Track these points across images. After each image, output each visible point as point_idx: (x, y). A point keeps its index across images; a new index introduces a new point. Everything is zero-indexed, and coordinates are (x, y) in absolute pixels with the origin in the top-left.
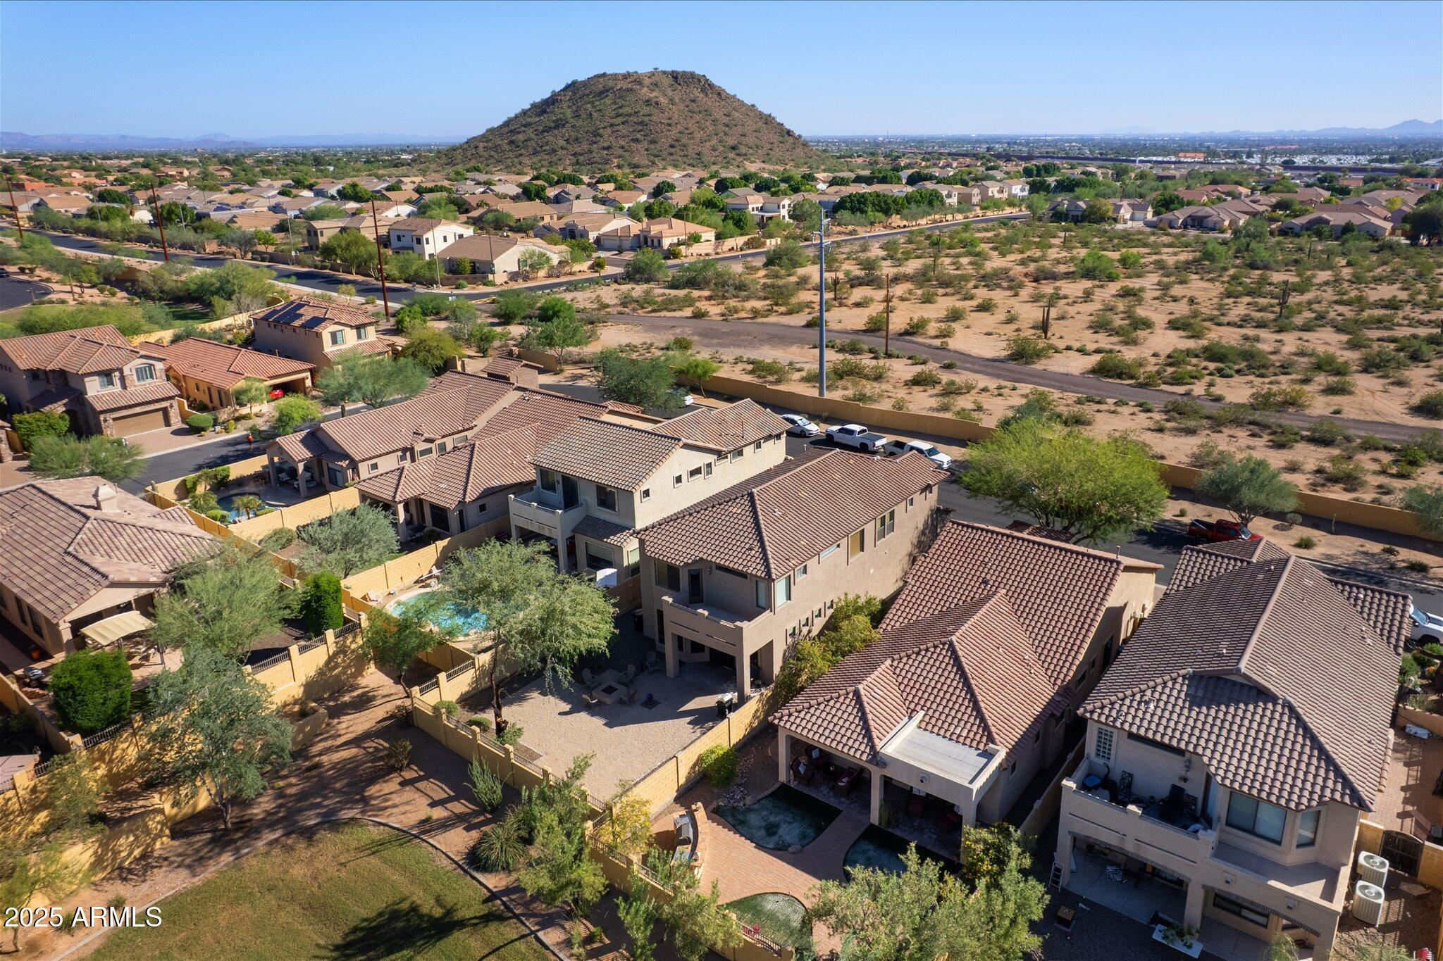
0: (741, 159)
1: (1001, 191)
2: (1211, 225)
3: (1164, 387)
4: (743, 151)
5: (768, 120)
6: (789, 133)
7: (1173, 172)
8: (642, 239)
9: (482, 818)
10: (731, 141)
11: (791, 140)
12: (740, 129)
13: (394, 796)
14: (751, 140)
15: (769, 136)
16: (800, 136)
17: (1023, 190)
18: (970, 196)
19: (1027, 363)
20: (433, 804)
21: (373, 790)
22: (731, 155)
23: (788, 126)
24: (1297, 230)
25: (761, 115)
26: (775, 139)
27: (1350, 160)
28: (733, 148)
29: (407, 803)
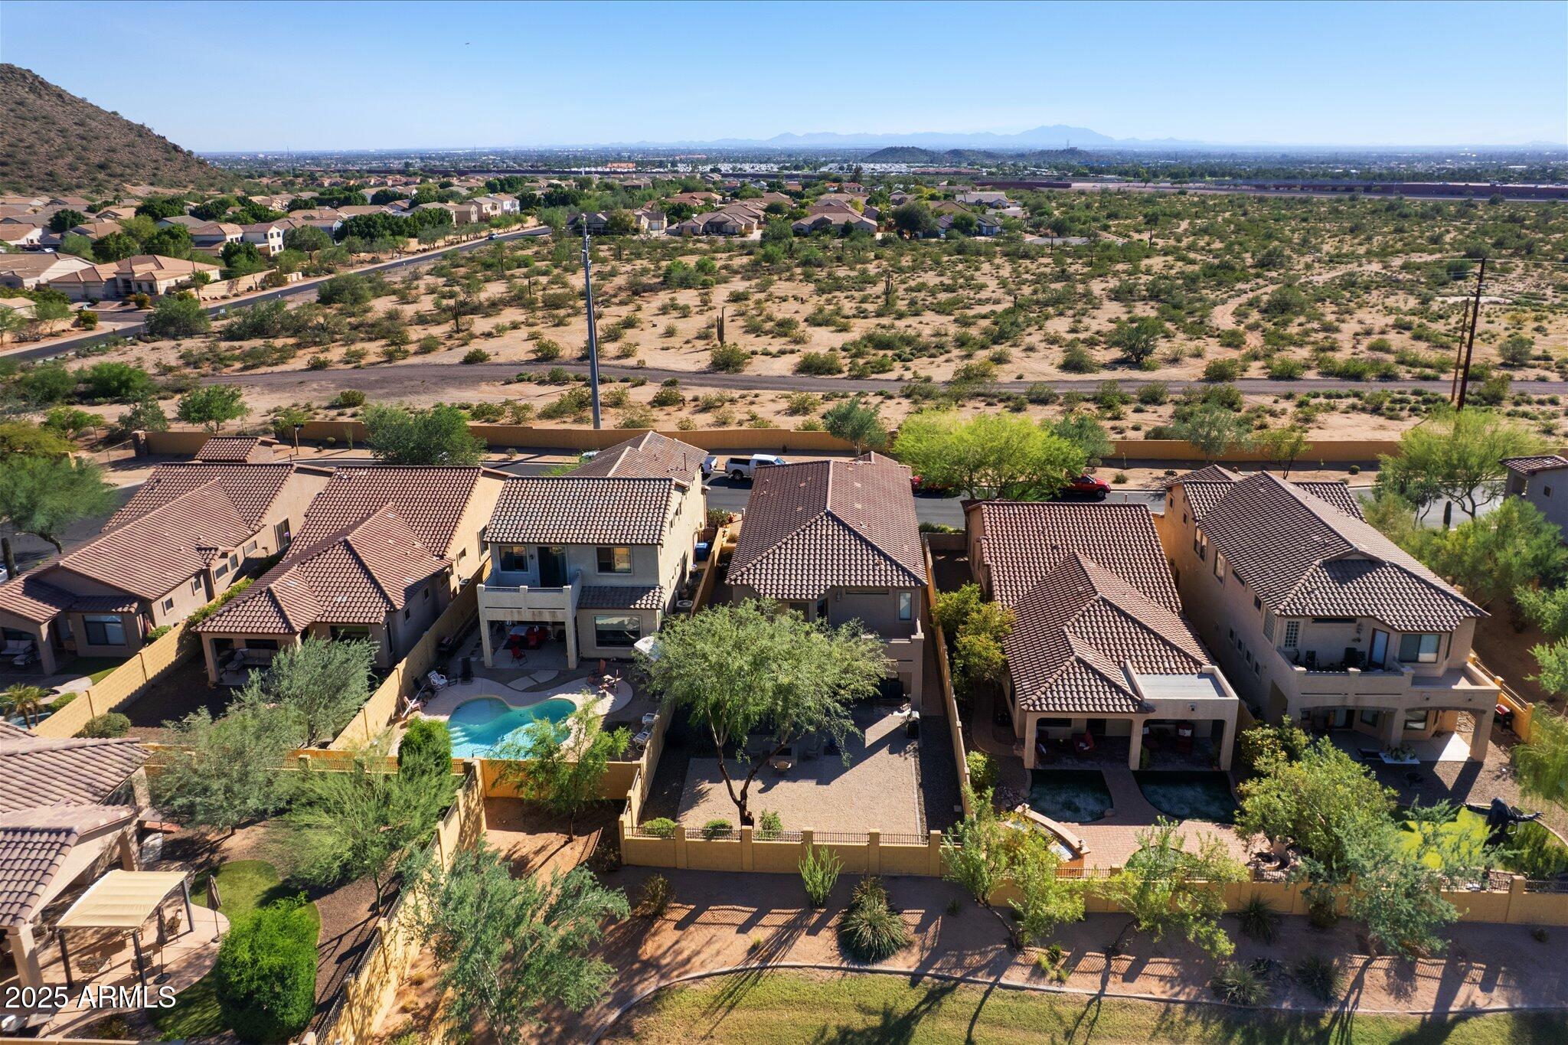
0: (117, 181)
1: (494, 208)
2: (730, 230)
3: (874, 376)
4: (118, 170)
5: (142, 132)
6: (175, 148)
7: (637, 182)
8: (120, 284)
9: (816, 917)
10: (96, 158)
11: (181, 157)
12: (105, 144)
13: (683, 944)
14: (124, 156)
15: (145, 152)
16: (190, 153)
17: (513, 205)
18: (468, 213)
19: (737, 371)
20: (743, 929)
21: (649, 949)
22: (101, 176)
23: (170, 139)
24: (806, 230)
25: (129, 126)
26: (158, 155)
27: (763, 168)
28: (102, 167)
29: (709, 942)
